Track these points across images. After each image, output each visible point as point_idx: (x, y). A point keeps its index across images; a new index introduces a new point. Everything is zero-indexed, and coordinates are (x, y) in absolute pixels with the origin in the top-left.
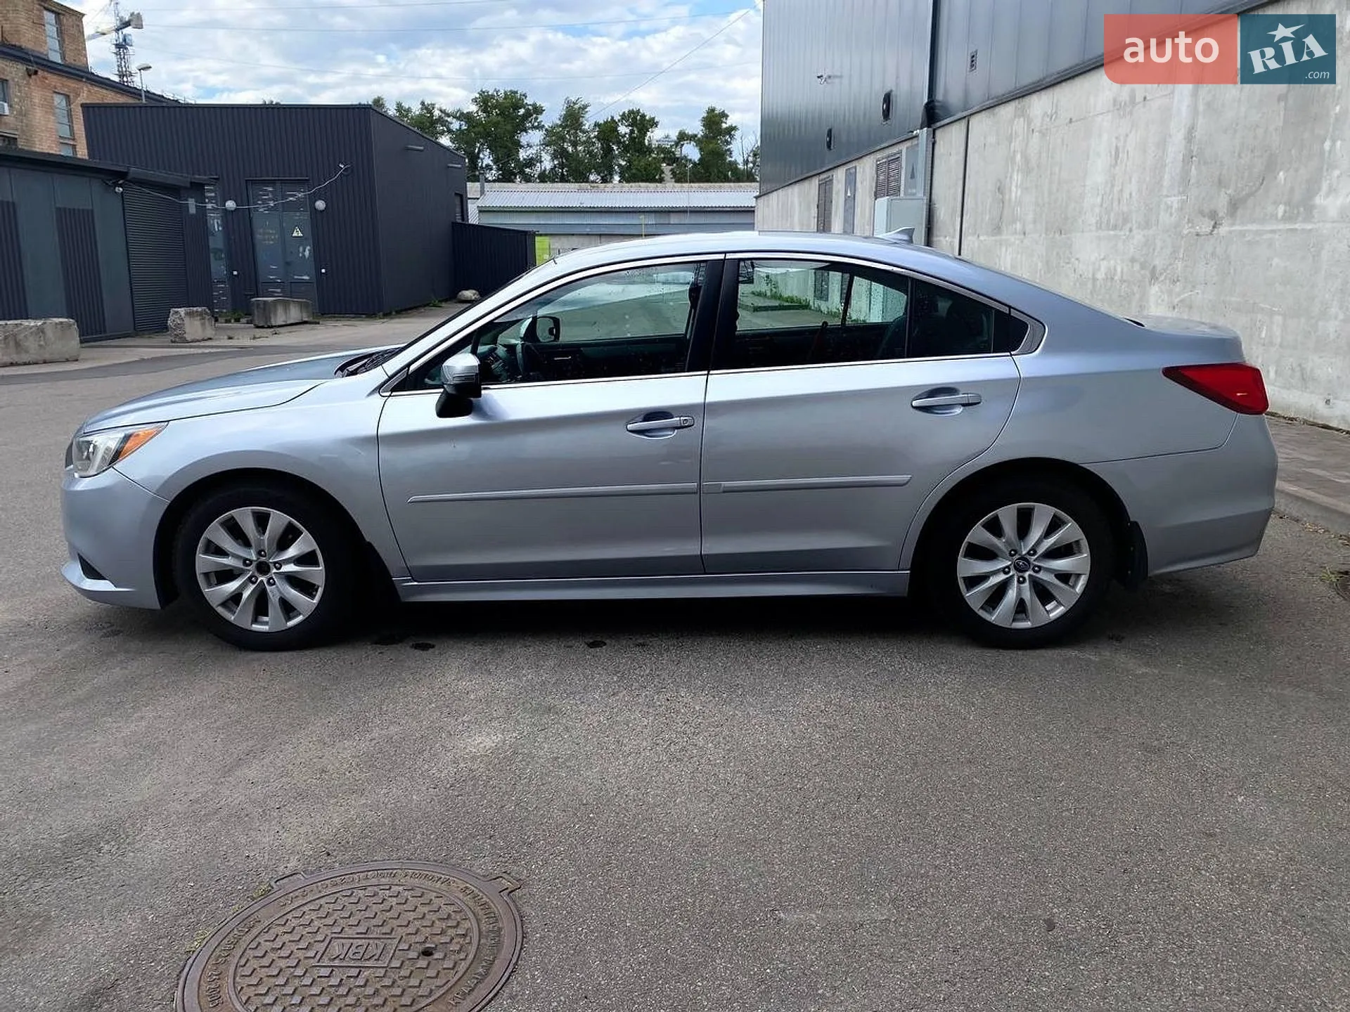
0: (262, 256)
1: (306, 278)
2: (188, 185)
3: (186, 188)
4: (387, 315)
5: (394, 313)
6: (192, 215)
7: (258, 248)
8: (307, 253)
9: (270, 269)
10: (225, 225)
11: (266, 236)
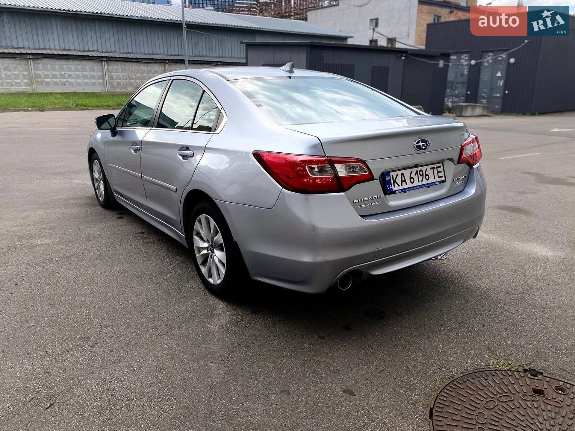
0: (481, 85)
1: (498, 95)
2: (439, 55)
3: (438, 56)
4: (533, 114)
5: (537, 113)
6: (441, 68)
7: (481, 81)
8: (501, 84)
9: (484, 91)
10: (469, 72)
11: (485, 76)
